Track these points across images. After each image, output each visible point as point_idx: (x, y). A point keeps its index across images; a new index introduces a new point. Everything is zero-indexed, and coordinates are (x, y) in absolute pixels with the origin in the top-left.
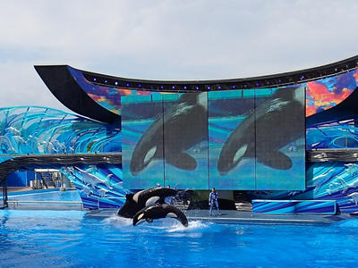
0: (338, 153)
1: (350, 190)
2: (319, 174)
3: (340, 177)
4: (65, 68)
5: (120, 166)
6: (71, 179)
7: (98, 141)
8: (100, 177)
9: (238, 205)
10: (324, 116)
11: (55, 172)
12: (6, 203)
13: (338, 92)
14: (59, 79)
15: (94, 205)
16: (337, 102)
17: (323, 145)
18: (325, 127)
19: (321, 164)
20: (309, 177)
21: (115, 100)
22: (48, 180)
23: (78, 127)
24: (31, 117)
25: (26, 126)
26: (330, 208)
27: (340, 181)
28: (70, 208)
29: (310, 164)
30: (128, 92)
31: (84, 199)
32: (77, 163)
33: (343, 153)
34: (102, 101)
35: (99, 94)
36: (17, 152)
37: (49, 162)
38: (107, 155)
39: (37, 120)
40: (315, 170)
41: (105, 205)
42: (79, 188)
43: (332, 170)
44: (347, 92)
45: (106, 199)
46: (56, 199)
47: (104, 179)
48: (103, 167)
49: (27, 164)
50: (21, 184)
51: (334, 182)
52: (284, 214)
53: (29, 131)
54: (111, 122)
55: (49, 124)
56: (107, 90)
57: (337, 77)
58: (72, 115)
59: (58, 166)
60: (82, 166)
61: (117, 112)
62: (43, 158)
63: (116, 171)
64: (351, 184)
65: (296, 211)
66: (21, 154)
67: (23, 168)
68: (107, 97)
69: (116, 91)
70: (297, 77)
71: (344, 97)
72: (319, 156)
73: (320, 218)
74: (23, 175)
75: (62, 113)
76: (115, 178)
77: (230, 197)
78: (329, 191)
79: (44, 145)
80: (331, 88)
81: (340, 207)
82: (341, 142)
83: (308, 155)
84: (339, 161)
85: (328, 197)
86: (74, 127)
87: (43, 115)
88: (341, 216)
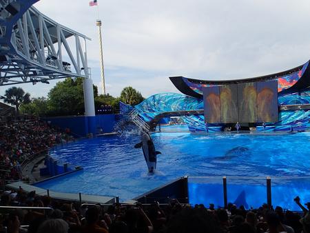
0: (292, 107)
1: (297, 121)
2: (284, 115)
3: (293, 116)
5: (203, 115)
6: (185, 120)
7: (195, 105)
8: (196, 119)
9: (251, 129)
10: (285, 92)
11: (178, 118)
13: (291, 81)
14: (179, 82)
15: (193, 130)
16: (291, 86)
17: (285, 103)
18: (286, 96)
19: (285, 111)
20: (279, 116)
21: (201, 89)
22: (175, 121)
23: (186, 100)
24: (169, 97)
25: (166, 101)
26: (289, 129)
27: (293, 118)
29: (280, 111)
30: (205, 86)
31: (189, 128)
32: (187, 114)
33: (294, 106)
34: (195, 90)
35: (194, 87)
36: (163, 110)
37: (176, 114)
38: (198, 110)
39: (171, 98)
40: (282, 113)
41: (197, 130)
42: (188, 124)
43: (290, 113)
44: (295, 81)
45: (197, 128)
46: (177, 127)
47: (197, 120)
48: (196, 115)
49: (167, 115)
50: (165, 123)
51: (290, 118)
52: (270, 132)
53: (168, 102)
54: (199, 98)
55: (175, 100)
56: (197, 85)
57: (291, 76)
58: (184, 96)
59: (179, 116)
60: (188, 115)
61: (202, 94)
62: (174, 113)
63: (202, 117)
64: (298, 119)
65: (275, 131)
66: (165, 111)
67: (166, 117)
68: (198, 88)
69: (201, 85)
70: (273, 76)
71: (294, 84)
72: (284, 108)
73: (285, 133)
74: (166, 119)
75: (180, 95)
76: (201, 119)
77: (247, 125)
78: (288, 122)
79: (174, 107)
80: (288, 80)
81: (293, 129)
82: (293, 102)
83: (279, 108)
84: (292, 110)
85: (288, 124)
86: (185, 100)
87: (172, 96)
88: (294, 132)
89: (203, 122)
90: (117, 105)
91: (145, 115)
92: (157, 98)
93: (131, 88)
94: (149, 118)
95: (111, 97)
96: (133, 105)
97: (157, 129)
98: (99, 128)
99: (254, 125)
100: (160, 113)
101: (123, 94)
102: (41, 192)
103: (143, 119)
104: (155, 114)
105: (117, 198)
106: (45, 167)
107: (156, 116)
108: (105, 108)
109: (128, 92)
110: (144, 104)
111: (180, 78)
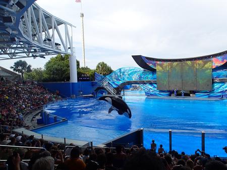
0: (222, 79)
1: (226, 90)
2: (216, 86)
4: (140, 56)
5: (156, 84)
6: (142, 87)
7: (149, 77)
8: (150, 87)
9: (191, 95)
10: (218, 68)
11: (137, 85)
12: (124, 93)
13: (223, 61)
15: (148, 94)
16: (222, 64)
17: (217, 77)
18: (218, 72)
19: (217, 83)
20: (213, 86)
22: (135, 88)
25: (129, 73)
26: (220, 96)
27: (223, 88)
28: (141, 95)
29: (213, 83)
30: (158, 62)
31: (146, 93)
32: (144, 83)
33: (224, 79)
34: (151, 65)
36: (127, 80)
37: (136, 83)
38: (152, 80)
39: (132, 71)
40: (215, 84)
41: (151, 95)
42: (144, 90)
43: (221, 84)
45: (151, 93)
46: (138, 93)
47: (152, 88)
48: (151, 84)
49: (130, 83)
50: (128, 89)
51: (221, 88)
52: (205, 98)
53: (130, 74)
54: (153, 71)
55: (136, 72)
56: (152, 62)
57: (223, 56)
58: (142, 69)
59: (139, 84)
60: (145, 84)
61: (155, 68)
62: (134, 82)
65: (209, 97)
66: (128, 80)
68: (153, 64)
69: (155, 62)
70: (209, 57)
71: (225, 62)
72: (217, 80)
73: (217, 99)
74: (128, 86)
75: (139, 69)
76: (154, 87)
77: (189, 93)
78: (220, 91)
79: (135, 78)
80: (220, 60)
82: (224, 76)
83: (213, 80)
84: (223, 82)
85: (219, 92)
86: (143, 73)
87: (134, 69)
88: (223, 98)
89: (156, 89)
90: (93, 75)
91: (114, 83)
92: (122, 70)
93: (103, 63)
94: (116, 85)
95: (89, 69)
96: (105, 75)
97: (122, 93)
98: (80, 91)
99: (194, 92)
100: (124, 81)
101: (98, 67)
102: (37, 136)
103: (112, 86)
104: (121, 82)
105: (92, 143)
106: (41, 118)
107: (122, 84)
108: (84, 77)
109: (102, 65)
110: (113, 75)
111: (140, 57)
